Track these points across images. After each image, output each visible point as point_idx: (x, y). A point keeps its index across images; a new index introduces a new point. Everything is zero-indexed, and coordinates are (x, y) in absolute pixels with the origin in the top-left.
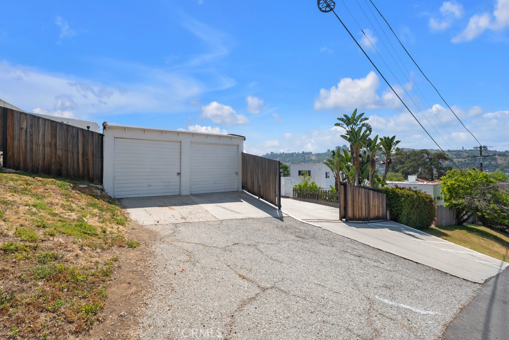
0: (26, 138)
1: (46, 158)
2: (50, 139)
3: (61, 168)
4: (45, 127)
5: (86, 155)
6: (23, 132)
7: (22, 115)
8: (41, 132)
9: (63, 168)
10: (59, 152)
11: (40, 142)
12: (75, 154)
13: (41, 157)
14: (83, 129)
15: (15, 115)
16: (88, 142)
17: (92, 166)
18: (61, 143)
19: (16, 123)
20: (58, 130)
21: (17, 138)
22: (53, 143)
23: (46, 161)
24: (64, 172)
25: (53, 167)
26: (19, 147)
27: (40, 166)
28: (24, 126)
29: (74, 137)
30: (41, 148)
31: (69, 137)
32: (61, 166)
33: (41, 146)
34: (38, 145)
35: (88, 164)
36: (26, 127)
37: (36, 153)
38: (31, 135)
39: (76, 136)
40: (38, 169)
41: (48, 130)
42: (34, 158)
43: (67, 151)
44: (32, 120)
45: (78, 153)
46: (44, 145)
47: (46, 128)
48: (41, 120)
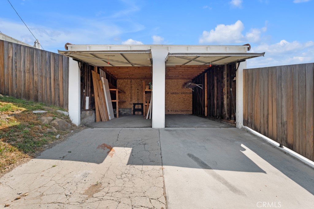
0: (12, 66)
1: (26, 84)
2: (29, 66)
3: (38, 94)
4: (25, 54)
5: (57, 80)
6: (10, 61)
7: (10, 45)
8: (22, 59)
9: (39, 94)
10: (36, 78)
11: (22, 70)
12: (48, 78)
13: (23, 83)
14: (54, 54)
15: (5, 44)
16: (58, 67)
17: (62, 91)
18: (37, 69)
19: (6, 52)
20: (34, 56)
21: (6, 66)
22: (31, 69)
23: (26, 87)
24: (40, 98)
25: (31, 92)
26: (8, 74)
27: (22, 92)
28: (11, 55)
29: (47, 62)
30: (22, 74)
31: (43, 63)
32: (38, 92)
33: (23, 72)
34: (20, 71)
35: (59, 89)
36: (12, 56)
37: (19, 79)
38: (16, 63)
39: (48, 61)
40: (21, 94)
41: (27, 57)
42: (18, 84)
43: (42, 76)
44: (16, 48)
45: (50, 78)
46: (25, 72)
47: (26, 56)
48: (22, 47)
